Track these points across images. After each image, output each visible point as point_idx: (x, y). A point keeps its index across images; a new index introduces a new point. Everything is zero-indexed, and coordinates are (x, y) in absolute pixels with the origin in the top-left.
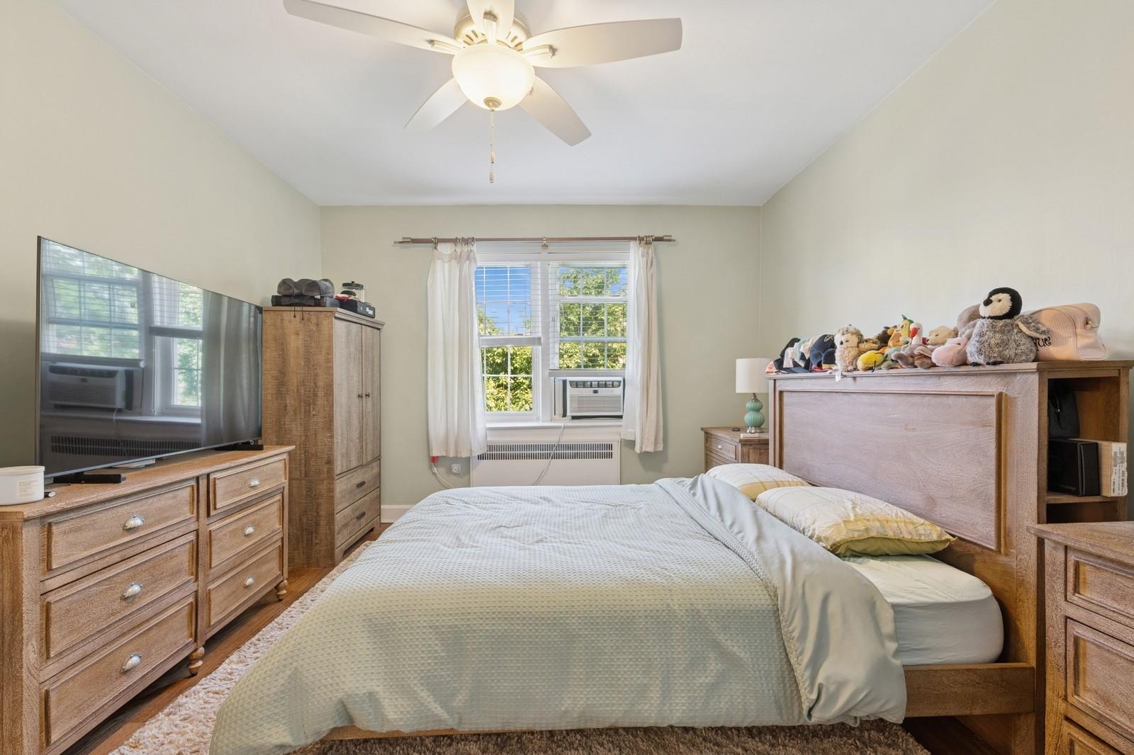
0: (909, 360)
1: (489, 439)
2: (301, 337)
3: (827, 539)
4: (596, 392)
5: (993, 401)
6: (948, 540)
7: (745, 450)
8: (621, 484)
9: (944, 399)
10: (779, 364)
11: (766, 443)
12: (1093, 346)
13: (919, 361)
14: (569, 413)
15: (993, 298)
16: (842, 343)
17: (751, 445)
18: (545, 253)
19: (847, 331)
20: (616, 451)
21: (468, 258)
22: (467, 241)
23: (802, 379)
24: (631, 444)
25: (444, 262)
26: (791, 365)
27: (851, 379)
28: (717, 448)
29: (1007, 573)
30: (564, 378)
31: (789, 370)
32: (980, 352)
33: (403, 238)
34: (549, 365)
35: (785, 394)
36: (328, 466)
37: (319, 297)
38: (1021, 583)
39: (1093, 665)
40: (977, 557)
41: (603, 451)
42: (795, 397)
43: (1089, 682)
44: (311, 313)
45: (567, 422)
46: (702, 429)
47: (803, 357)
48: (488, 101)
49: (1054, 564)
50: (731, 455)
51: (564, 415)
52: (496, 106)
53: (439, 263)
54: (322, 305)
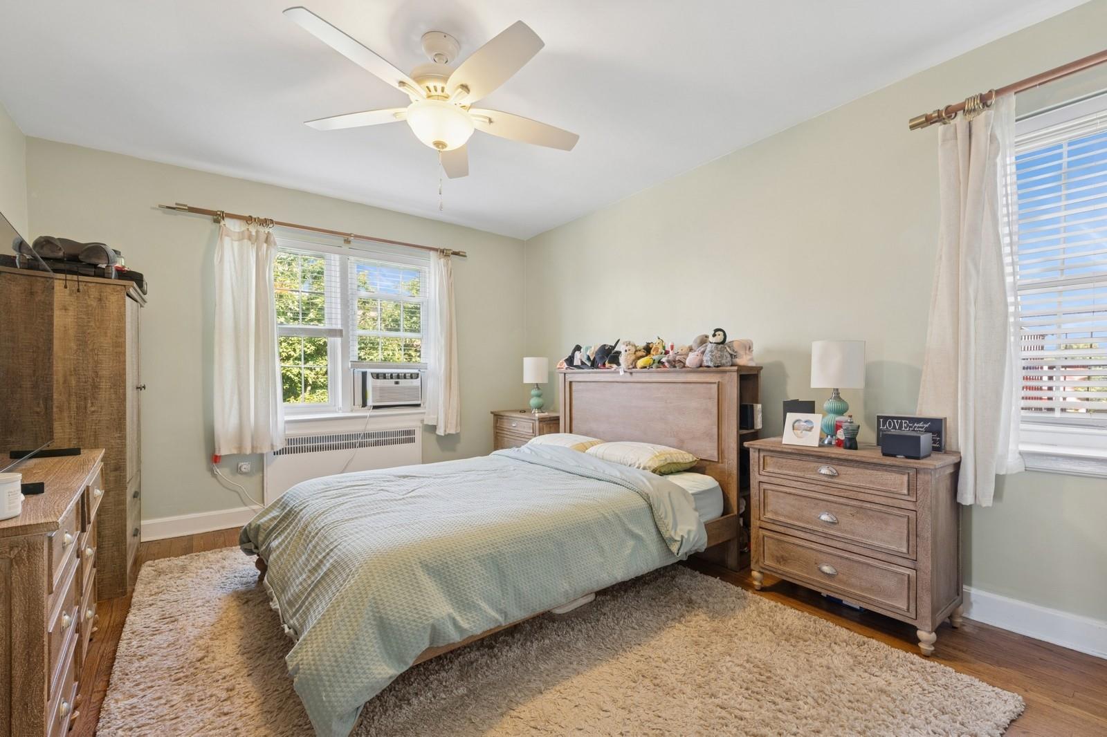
0: (673, 363)
1: (287, 433)
2: (71, 313)
3: (649, 467)
4: (397, 383)
5: (716, 386)
6: (696, 460)
7: (541, 425)
8: (423, 463)
9: (688, 385)
10: (570, 361)
11: (557, 419)
12: (752, 360)
13: (677, 364)
14: (370, 402)
15: (717, 333)
16: (626, 351)
17: (544, 421)
18: (346, 247)
19: (629, 343)
20: (418, 436)
21: (267, 241)
22: (265, 222)
23: (589, 373)
24: (433, 428)
25: (232, 240)
26: (579, 364)
27: (629, 374)
28: (511, 426)
29: (722, 472)
30: (364, 370)
31: (577, 367)
32: (711, 360)
33: (177, 204)
34: (349, 358)
35: (574, 384)
36: (117, 473)
37: (104, 266)
38: (730, 475)
39: (771, 499)
40: (707, 467)
41: (407, 436)
42: (581, 386)
43: (769, 508)
44: (90, 285)
45: (367, 412)
46: (492, 413)
47: (589, 358)
48: (438, 144)
49: (754, 459)
50: (529, 431)
51: (364, 404)
52: (443, 148)
53: (227, 240)
54: (106, 275)
